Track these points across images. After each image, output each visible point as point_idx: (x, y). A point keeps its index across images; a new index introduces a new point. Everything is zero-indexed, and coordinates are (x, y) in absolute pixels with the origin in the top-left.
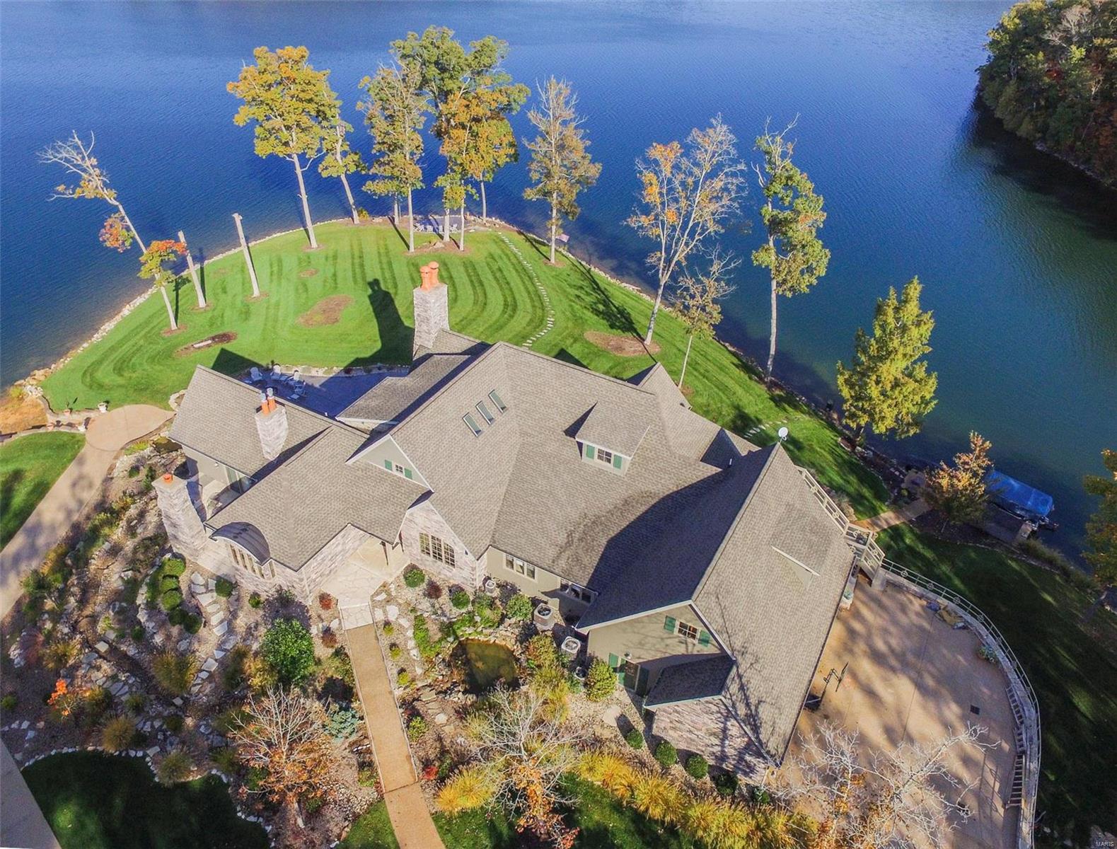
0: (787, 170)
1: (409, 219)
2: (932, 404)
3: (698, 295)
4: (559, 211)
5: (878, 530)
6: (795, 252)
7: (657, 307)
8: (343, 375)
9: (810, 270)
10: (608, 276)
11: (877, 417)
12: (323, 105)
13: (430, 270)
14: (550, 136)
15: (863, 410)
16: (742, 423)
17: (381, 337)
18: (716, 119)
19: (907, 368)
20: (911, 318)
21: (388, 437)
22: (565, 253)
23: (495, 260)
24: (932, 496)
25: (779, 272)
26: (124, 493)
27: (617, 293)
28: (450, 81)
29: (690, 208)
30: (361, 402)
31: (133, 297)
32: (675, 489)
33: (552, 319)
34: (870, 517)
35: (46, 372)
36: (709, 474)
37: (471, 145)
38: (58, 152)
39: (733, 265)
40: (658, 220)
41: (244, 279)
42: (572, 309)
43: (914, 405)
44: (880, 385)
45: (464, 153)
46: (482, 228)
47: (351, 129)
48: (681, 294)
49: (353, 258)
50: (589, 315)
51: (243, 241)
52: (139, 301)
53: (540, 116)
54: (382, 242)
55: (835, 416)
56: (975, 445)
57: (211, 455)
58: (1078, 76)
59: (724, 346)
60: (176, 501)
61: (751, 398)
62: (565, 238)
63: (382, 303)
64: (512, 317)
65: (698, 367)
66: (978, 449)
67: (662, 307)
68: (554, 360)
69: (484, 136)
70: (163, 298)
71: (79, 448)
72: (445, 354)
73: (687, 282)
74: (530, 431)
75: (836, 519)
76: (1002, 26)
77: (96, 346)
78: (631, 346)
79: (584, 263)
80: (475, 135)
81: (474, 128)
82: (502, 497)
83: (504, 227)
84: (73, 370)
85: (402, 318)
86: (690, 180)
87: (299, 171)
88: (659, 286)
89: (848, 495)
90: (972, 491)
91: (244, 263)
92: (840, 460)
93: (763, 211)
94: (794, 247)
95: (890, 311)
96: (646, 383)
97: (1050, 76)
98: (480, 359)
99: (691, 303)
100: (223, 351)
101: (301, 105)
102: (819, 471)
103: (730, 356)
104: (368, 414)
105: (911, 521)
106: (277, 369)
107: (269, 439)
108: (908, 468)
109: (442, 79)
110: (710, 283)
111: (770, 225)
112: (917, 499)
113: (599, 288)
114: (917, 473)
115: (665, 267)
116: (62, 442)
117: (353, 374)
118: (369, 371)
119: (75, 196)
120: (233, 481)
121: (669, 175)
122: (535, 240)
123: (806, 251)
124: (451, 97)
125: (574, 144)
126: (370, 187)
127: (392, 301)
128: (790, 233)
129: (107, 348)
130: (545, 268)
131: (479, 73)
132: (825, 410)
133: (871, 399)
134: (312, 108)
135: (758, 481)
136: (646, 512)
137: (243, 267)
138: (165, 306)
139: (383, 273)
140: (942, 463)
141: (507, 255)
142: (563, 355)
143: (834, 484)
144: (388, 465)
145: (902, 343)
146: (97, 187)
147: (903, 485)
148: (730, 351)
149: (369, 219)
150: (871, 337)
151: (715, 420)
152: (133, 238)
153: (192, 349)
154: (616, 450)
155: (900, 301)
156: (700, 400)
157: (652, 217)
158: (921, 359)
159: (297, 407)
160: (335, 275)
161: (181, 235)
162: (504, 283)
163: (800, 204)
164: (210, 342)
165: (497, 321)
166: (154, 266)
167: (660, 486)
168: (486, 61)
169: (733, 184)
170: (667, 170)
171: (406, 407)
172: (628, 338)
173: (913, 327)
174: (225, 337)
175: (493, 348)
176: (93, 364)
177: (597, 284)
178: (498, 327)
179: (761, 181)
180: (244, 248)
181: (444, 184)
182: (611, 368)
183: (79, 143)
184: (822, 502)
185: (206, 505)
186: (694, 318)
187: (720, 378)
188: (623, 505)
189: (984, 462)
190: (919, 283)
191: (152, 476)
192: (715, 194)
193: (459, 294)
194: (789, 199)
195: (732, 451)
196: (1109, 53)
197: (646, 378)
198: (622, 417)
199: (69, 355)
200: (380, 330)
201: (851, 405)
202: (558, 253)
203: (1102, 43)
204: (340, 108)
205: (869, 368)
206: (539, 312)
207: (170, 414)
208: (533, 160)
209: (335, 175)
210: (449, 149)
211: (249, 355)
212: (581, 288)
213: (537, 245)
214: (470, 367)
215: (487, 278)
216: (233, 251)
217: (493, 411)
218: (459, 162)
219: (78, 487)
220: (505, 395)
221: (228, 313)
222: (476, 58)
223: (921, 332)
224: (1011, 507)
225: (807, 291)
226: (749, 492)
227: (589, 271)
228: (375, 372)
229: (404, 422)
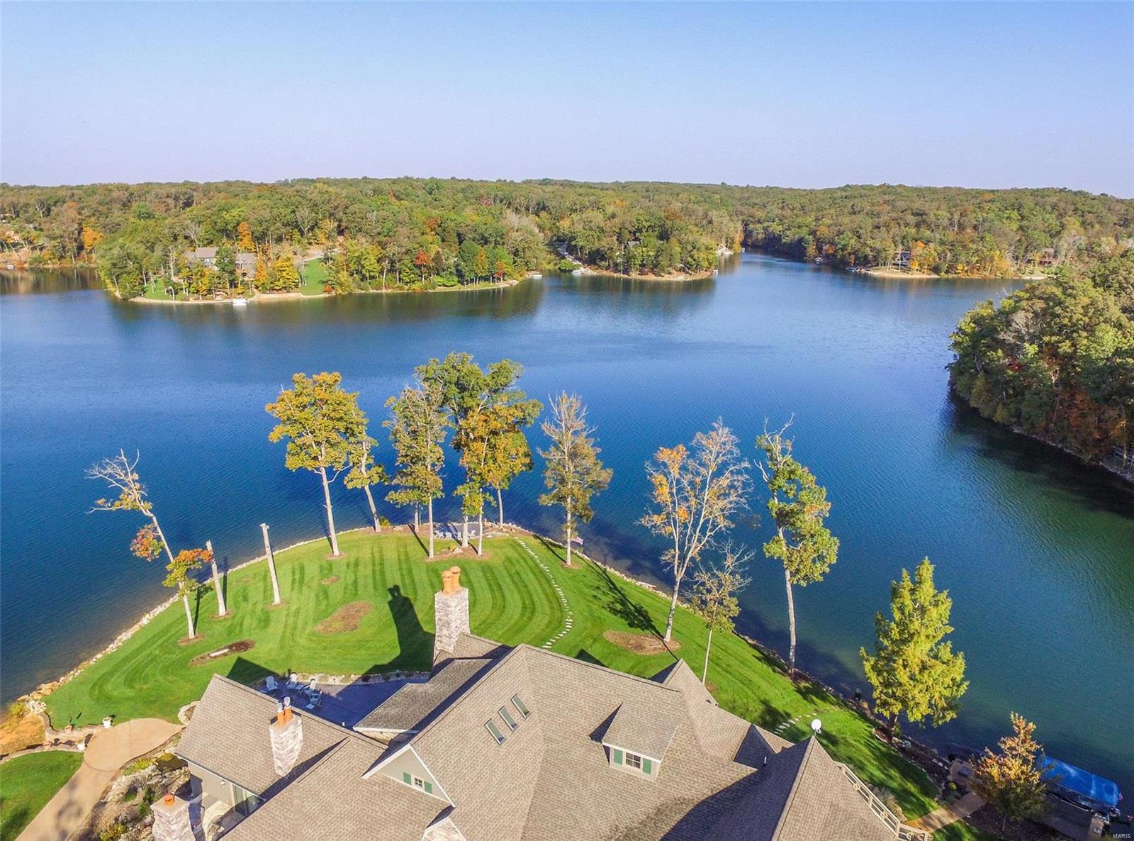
0: (788, 465)
1: (429, 526)
2: (964, 686)
3: (714, 589)
4: (573, 515)
5: (932, 831)
6: (805, 542)
7: (674, 603)
8: (361, 683)
9: (821, 558)
10: (623, 575)
11: (911, 704)
12: (352, 423)
13: (451, 576)
14: (563, 445)
15: (893, 695)
16: (772, 718)
17: (401, 643)
18: (717, 423)
19: (932, 650)
20: (928, 598)
21: (408, 747)
22: (580, 554)
23: (512, 564)
24: (984, 789)
25: (792, 562)
26: (116, 819)
27: (634, 592)
28: (470, 399)
29: (699, 506)
30: (379, 710)
31: (153, 607)
32: (710, 794)
33: (571, 620)
34: (921, 816)
35: (53, 686)
36: (745, 775)
37: (489, 456)
38: (105, 469)
39: (746, 558)
40: (670, 518)
41: (265, 587)
42: (591, 610)
43: (945, 688)
44: (908, 669)
45: (482, 463)
46: (499, 534)
47: (375, 443)
48: (698, 588)
49: (374, 565)
50: (606, 614)
51: (268, 550)
52: (159, 610)
53: (553, 427)
54: (402, 550)
55: (865, 705)
56: (1018, 727)
57: (218, 772)
58: (1037, 368)
59: (744, 639)
60: (174, 827)
61: (777, 691)
62: (580, 541)
63: (402, 608)
64: (530, 619)
65: (719, 662)
66: (1022, 731)
67: (679, 603)
68: (576, 660)
69: (501, 448)
70: (184, 607)
71: (74, 768)
72: (466, 658)
73: (703, 577)
74: (554, 737)
75: (885, 820)
76: (960, 329)
77: (109, 657)
78: (651, 645)
79: (599, 564)
80: (493, 447)
81: (492, 440)
82: (527, 811)
83: (521, 532)
84: (82, 683)
85: (421, 624)
86: (698, 480)
87: (326, 483)
88: (675, 583)
89: (893, 791)
90: (1026, 780)
91: (267, 571)
92: (878, 753)
93: (770, 505)
94: (803, 537)
95: (906, 593)
96: (671, 681)
97: (1012, 369)
98: (502, 662)
99: (709, 597)
100: (240, 660)
101: (331, 423)
102: (859, 767)
103: (751, 649)
104: (387, 722)
105: (965, 818)
106: (294, 678)
107: (281, 752)
108: (952, 758)
109: (463, 398)
110: (726, 577)
111: (778, 517)
112: (967, 793)
113: (616, 589)
114: (961, 763)
115: (680, 563)
116: (56, 763)
117: (371, 681)
118: (387, 679)
119: (113, 509)
120: (239, 801)
121: (677, 476)
122: (550, 543)
123: (815, 540)
124: (470, 413)
125: (585, 451)
126: (392, 496)
127: (411, 606)
128: (798, 524)
129: (121, 658)
130: (562, 571)
131: (496, 391)
132: (854, 699)
133: (900, 684)
134: (341, 426)
135: (798, 780)
136: (682, 821)
137: (266, 576)
138: (186, 614)
139: (403, 580)
140: (987, 750)
141: (524, 558)
142: (583, 655)
143: (875, 779)
144: (407, 778)
145: (922, 624)
146: (135, 500)
147: (950, 778)
148: (750, 645)
149: (390, 527)
150: (891, 622)
151: (742, 716)
152: (163, 548)
153: (208, 658)
154: (645, 753)
155: (914, 582)
156: (724, 696)
157: (663, 516)
158: (944, 640)
159: (314, 717)
160: (355, 582)
161: (209, 544)
162: (521, 586)
163: (804, 496)
164: (226, 650)
165: (516, 623)
166: (179, 575)
167: (693, 791)
168: (502, 380)
169: (738, 481)
170: (675, 472)
171: (427, 714)
172: (647, 636)
173: (931, 607)
174: (243, 646)
175: (515, 651)
176: (103, 676)
177: (614, 585)
178: (518, 629)
179: (765, 477)
180: (268, 556)
181: (463, 493)
182: (632, 668)
183: (125, 460)
184: (867, 800)
185: (206, 831)
186: (713, 612)
187: (744, 672)
188: (656, 814)
189: (1031, 746)
190: (930, 564)
191: (149, 799)
192: (722, 491)
193: (477, 597)
194: (793, 492)
195: (765, 749)
196: (1058, 347)
197: (670, 676)
198: (649, 718)
199: (80, 666)
200: (399, 636)
201: (881, 692)
202: (574, 556)
203: (1050, 340)
204: (366, 425)
205: (894, 652)
206: (558, 614)
207: (178, 728)
208: (547, 468)
209: (359, 486)
210: (469, 460)
211: (266, 663)
212: (598, 588)
213: (553, 548)
214: (491, 671)
215: (506, 581)
216: (257, 560)
217: (516, 717)
218: (477, 472)
219: (64, 817)
220: (527, 698)
221: (247, 622)
222: (493, 378)
223: (940, 612)
224: (1073, 798)
225: (821, 579)
226: (789, 793)
227: (605, 571)
228: (393, 679)
229: (425, 730)
